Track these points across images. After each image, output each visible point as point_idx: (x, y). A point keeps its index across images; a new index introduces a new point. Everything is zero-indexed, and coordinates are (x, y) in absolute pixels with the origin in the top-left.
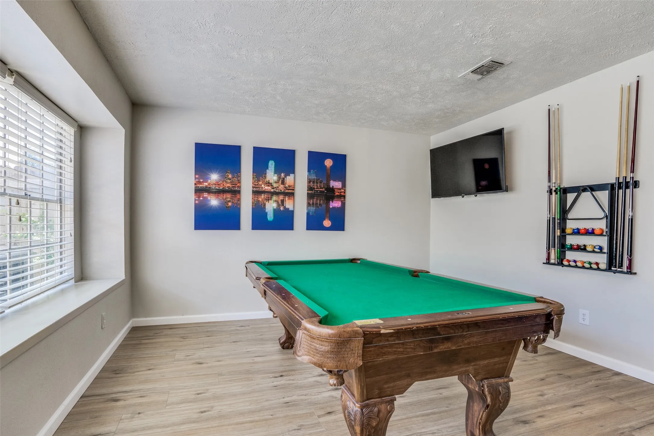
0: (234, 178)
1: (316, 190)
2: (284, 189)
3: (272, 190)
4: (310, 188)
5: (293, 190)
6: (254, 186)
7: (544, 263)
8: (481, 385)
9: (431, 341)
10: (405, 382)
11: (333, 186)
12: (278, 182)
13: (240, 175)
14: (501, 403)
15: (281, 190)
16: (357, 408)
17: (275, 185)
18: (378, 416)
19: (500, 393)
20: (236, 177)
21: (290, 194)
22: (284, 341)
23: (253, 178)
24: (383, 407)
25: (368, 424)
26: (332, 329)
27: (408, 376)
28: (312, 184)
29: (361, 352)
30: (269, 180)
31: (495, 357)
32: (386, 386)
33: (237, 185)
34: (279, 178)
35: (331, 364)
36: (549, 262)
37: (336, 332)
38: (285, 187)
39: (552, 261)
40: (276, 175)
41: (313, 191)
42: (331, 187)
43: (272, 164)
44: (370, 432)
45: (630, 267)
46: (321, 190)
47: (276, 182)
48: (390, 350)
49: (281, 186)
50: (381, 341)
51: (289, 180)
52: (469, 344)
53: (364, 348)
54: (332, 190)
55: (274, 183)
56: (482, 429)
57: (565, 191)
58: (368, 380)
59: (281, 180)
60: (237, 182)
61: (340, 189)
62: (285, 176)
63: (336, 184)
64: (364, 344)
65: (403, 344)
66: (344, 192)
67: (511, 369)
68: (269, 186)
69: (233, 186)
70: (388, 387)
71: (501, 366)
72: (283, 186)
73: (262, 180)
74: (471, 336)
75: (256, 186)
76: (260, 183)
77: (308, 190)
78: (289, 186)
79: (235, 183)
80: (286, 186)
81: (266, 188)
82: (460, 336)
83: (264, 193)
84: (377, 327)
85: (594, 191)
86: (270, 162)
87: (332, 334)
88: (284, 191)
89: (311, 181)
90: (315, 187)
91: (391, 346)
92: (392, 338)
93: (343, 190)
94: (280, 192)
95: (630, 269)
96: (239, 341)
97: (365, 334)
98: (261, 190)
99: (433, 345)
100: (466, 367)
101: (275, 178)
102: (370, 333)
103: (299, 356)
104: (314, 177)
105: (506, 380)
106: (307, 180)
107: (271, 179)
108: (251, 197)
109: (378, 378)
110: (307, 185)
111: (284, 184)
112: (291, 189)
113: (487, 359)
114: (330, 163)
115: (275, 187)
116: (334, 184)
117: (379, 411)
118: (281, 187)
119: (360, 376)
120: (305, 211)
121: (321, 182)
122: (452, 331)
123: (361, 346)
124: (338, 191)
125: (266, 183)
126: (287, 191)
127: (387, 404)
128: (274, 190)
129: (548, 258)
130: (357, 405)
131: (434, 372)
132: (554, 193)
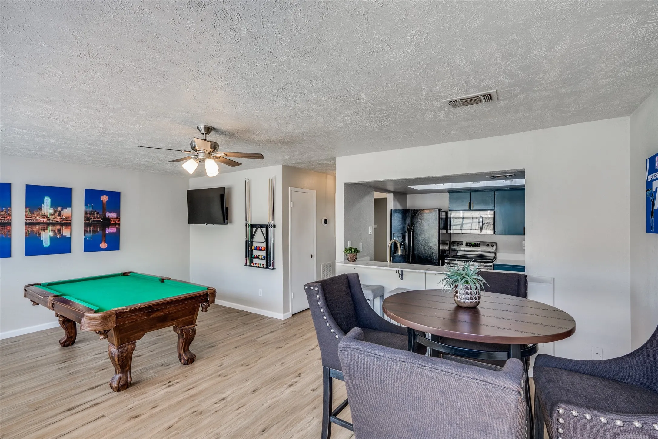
0: (3, 212)
1: (92, 220)
2: (61, 220)
3: (48, 221)
4: (87, 219)
5: (71, 220)
6: (27, 218)
7: (244, 266)
8: (181, 329)
9: (150, 312)
10: (141, 333)
11: (109, 217)
12: (55, 215)
13: (10, 209)
14: (191, 336)
15: (57, 221)
16: (116, 350)
17: (51, 217)
18: (127, 351)
19: (190, 332)
20: (6, 211)
21: (68, 223)
22: (65, 340)
23: (26, 212)
24: (129, 347)
25: (122, 356)
26: (101, 313)
27: (142, 330)
28: (89, 216)
29: (115, 321)
30: (44, 213)
31: (186, 316)
32: (131, 337)
33: (6, 218)
34: (56, 211)
35: (100, 328)
36: (247, 265)
37: (103, 314)
38: (62, 219)
39: (248, 264)
40: (52, 209)
41: (90, 221)
42: (107, 217)
43: (47, 200)
44: (123, 359)
45: (273, 266)
46: (98, 219)
47: (52, 215)
48: (129, 318)
49: (58, 217)
50: (125, 315)
51: (66, 212)
52: (168, 311)
53: (116, 319)
54: (109, 219)
55: (50, 215)
56: (183, 350)
57: (252, 226)
58: (121, 335)
59: (57, 213)
60: (7, 215)
61: (115, 219)
62: (62, 210)
63: (111, 215)
64: (116, 317)
65: (136, 315)
66: (119, 221)
67: (196, 321)
68: (44, 218)
69: (2, 219)
70: (132, 337)
71: (190, 320)
72: (60, 218)
73: (37, 213)
74: (169, 308)
75: (30, 218)
76: (35, 215)
77: (85, 220)
78: (66, 218)
79: (4, 216)
80: (63, 217)
81: (42, 219)
82: (164, 308)
83: (39, 224)
84: (123, 309)
85: (262, 227)
86: (45, 198)
87: (101, 316)
88: (61, 222)
89: (88, 213)
90: (92, 218)
91: (130, 317)
92: (131, 313)
93: (118, 219)
94: (56, 223)
95: (273, 267)
96: (16, 352)
97: (117, 314)
98: (35, 221)
99: (151, 314)
100: (172, 322)
101: (51, 211)
102: (119, 312)
103: (83, 329)
104: (90, 209)
105: (193, 326)
106: (84, 212)
107: (47, 212)
108: (24, 228)
109: (126, 333)
110: (84, 216)
111: (61, 216)
112: (68, 220)
113: (183, 317)
114: (106, 198)
115: (51, 219)
116: (109, 215)
117: (127, 349)
118: (58, 219)
119: (117, 334)
120: (83, 237)
121: (97, 214)
122: (160, 307)
123: (115, 319)
124: (114, 220)
125: (42, 216)
126: (64, 222)
127: (132, 345)
128: (51, 221)
129: (246, 263)
130: (116, 348)
131: (156, 327)
132: (248, 227)
